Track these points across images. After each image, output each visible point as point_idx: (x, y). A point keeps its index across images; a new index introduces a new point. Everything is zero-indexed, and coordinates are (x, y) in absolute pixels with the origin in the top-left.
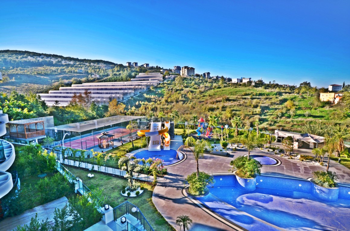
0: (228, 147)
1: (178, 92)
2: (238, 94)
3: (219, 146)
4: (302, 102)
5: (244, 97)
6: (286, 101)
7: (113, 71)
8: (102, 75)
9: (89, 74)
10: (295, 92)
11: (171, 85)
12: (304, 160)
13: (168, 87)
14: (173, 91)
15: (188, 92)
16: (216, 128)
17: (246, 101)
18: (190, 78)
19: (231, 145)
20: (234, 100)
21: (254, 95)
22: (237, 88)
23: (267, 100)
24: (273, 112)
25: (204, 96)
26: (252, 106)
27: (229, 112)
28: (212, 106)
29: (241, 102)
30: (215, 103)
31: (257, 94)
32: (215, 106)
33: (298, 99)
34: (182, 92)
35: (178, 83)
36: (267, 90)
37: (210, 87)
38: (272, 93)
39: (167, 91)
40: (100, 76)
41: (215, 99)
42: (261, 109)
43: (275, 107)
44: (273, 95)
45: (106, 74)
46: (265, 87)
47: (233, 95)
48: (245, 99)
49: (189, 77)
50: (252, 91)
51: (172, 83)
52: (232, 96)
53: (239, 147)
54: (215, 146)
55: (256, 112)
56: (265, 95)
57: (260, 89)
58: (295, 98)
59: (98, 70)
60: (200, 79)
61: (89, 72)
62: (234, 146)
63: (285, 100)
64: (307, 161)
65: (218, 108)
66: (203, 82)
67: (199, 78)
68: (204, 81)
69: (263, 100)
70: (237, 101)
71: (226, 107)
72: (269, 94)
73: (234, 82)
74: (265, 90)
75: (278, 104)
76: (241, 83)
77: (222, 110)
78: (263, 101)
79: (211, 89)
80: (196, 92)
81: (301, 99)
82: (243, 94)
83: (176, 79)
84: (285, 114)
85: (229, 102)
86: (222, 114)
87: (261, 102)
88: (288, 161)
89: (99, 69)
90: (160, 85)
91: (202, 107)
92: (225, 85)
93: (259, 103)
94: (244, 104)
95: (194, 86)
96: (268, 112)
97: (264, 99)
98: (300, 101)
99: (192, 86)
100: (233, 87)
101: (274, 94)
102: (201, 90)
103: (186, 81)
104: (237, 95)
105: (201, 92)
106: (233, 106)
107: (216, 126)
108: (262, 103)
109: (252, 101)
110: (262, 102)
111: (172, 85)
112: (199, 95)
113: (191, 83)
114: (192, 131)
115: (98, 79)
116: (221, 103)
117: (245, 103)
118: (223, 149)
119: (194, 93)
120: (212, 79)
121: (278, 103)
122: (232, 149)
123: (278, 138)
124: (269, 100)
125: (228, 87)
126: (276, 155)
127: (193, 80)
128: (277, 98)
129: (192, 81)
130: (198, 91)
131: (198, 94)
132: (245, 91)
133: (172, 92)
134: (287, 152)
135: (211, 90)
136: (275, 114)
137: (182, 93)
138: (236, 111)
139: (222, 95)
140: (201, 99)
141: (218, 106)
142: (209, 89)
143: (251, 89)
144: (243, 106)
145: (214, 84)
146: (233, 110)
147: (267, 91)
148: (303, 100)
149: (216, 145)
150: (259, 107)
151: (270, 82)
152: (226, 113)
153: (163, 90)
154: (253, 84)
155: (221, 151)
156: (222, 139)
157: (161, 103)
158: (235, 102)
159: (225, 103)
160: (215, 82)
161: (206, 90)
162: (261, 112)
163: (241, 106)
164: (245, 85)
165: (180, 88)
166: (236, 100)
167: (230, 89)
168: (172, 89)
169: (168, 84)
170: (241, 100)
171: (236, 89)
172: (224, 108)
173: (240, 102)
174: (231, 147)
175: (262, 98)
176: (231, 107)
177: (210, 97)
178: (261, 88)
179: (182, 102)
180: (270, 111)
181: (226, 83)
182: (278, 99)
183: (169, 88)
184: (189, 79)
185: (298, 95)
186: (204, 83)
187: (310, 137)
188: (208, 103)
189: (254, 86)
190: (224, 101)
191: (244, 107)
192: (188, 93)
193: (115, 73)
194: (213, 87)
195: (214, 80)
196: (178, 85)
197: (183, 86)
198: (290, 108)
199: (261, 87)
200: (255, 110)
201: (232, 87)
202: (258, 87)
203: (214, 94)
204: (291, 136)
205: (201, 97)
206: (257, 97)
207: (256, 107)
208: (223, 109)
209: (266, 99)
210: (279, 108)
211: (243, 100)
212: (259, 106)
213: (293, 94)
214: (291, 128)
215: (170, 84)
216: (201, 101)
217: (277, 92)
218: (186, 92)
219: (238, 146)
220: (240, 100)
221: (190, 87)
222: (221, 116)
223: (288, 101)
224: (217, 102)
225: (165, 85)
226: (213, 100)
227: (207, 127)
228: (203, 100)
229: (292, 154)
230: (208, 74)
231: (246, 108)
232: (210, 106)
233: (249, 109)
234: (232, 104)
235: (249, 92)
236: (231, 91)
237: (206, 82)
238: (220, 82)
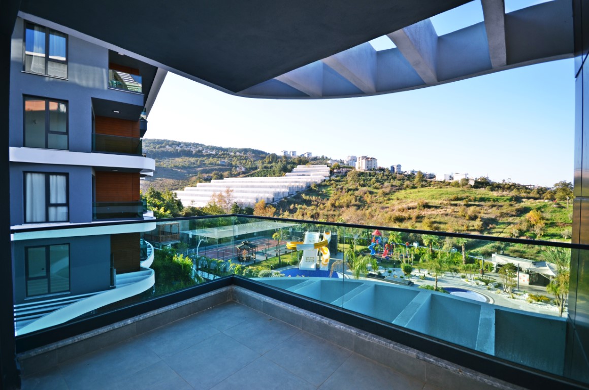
0: (412, 273)
1: (350, 193)
2: (444, 198)
3: (399, 272)
4: (558, 214)
5: (453, 202)
6: (529, 212)
7: (263, 163)
8: (249, 168)
9: (233, 166)
10: (545, 198)
11: (341, 183)
12: (534, 302)
13: (337, 185)
14: (344, 190)
15: (365, 193)
16: (400, 246)
17: (456, 209)
18: (370, 173)
19: (418, 271)
20: (436, 207)
21: (470, 201)
22: (442, 189)
23: (494, 209)
24: (505, 229)
25: (389, 199)
26: (467, 217)
27: (427, 225)
28: (401, 214)
29: (448, 210)
30: (405, 211)
31: (476, 198)
32: (405, 215)
33: (549, 209)
34: (357, 193)
35: (351, 179)
36: (494, 192)
37: (400, 187)
38: (503, 198)
39: (335, 191)
40: (246, 169)
41: (406, 205)
42: (482, 223)
43: (507, 220)
44: (505, 201)
45: (253, 166)
46: (491, 188)
47: (436, 199)
48: (456, 205)
49: (368, 172)
50: (467, 194)
51: (343, 180)
52: (433, 201)
53: (431, 275)
54: (394, 271)
55: (473, 226)
56: (490, 201)
57: (483, 192)
58: (545, 206)
59: (244, 161)
60: (385, 174)
61: (234, 163)
62: (424, 272)
63: (526, 210)
64: (539, 303)
65: (410, 218)
67: (383, 174)
68: (390, 177)
69: (487, 208)
70: (442, 209)
71: (423, 217)
72: (497, 199)
73: (439, 180)
74: (492, 192)
75: (512, 216)
76: (451, 181)
77: (416, 222)
78: (486, 210)
79: (401, 189)
80: (377, 193)
81: (556, 209)
82: (452, 198)
83: (349, 173)
84: (525, 232)
85: (428, 210)
86: (416, 227)
87: (482, 211)
88: (506, 300)
89: (246, 160)
90: (325, 183)
91: (385, 215)
92: (424, 183)
93: (480, 213)
95: (375, 185)
96: (494, 228)
97: (489, 207)
98: (555, 211)
99: (371, 185)
100: (436, 187)
101: (507, 199)
102: (386, 191)
103: (364, 176)
104: (443, 199)
105: (385, 194)
106: (434, 215)
107: (400, 242)
108: (484, 213)
109: (468, 209)
110: (485, 212)
111: (343, 183)
112: (381, 198)
113: (370, 180)
114: (363, 247)
115: (244, 173)
116: (415, 210)
117: (455, 212)
118: (405, 275)
119: (373, 195)
120: (405, 175)
121: (514, 213)
122: (419, 277)
123: (498, 267)
124: (498, 209)
125: (428, 187)
126: (489, 291)
127: (374, 176)
128: (511, 205)
129: (372, 177)
130: (380, 191)
131: (380, 197)
132: (455, 193)
133: (341, 192)
134: (507, 288)
135: (400, 191)
136: (508, 231)
137: (356, 195)
138: (440, 223)
139: (417, 198)
140: (384, 204)
141: (410, 215)
142: (398, 189)
143: (466, 190)
144: (452, 216)
145: (407, 183)
146: (435, 222)
147: (495, 194)
148: (560, 211)
149: (395, 269)
150: (479, 219)
151: (504, 181)
152: (423, 226)
153: (329, 189)
154: (472, 183)
155: (401, 277)
156: (405, 262)
157: (324, 208)
158: (438, 210)
159: (421, 211)
160: (407, 180)
161: (393, 190)
162: (482, 228)
163: (448, 217)
164: (457, 184)
165: (354, 187)
166: (440, 207)
167: (432, 189)
168: (342, 189)
169: (337, 181)
170: (449, 207)
171: (441, 191)
172: (419, 218)
173: (446, 211)
174: (418, 274)
175: (486, 205)
176: (431, 217)
177: (398, 201)
178: (483, 189)
179: (355, 208)
180: (499, 226)
181: (426, 181)
182: (514, 208)
183: (338, 187)
184: (368, 174)
185: (551, 202)
186: (390, 180)
187: (547, 268)
188: (395, 210)
189: (471, 185)
190: (421, 207)
191: (453, 219)
192: (366, 195)
193: (265, 165)
194: (405, 186)
195: (406, 176)
196: (351, 183)
197: (358, 184)
198: (535, 223)
199: (485, 188)
200: (472, 223)
201: (435, 188)
202: (480, 188)
203: (405, 197)
205: (385, 201)
206: (477, 203)
207: (474, 218)
208: (418, 220)
209: (493, 206)
210: (515, 221)
211: (452, 208)
212: (479, 217)
213: (542, 201)
215: (339, 181)
216: (385, 206)
217: (513, 197)
218: (362, 194)
219: (429, 274)
220: (446, 207)
221: (369, 186)
223: (530, 212)
224: (409, 209)
225: (332, 182)
226: (403, 206)
227: (387, 242)
228: (387, 205)
229: (516, 292)
230: (399, 166)
231: (456, 220)
232: (397, 214)
233: (461, 221)
234: (433, 212)
235: (463, 195)
236: (432, 192)
237: (394, 178)
238: (416, 180)
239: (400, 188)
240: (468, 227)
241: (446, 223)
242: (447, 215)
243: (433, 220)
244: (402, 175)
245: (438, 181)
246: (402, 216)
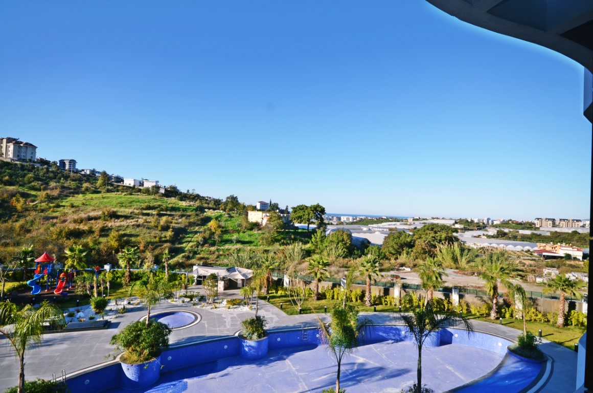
0: (108, 308)
2: (135, 206)
3: (87, 311)
4: (229, 222)
5: (145, 212)
6: (210, 221)
10: (221, 209)
12: (231, 307)
15: (14, 196)
16: (84, 272)
17: (149, 219)
18: (22, 166)
19: (115, 304)
20: (126, 217)
21: (162, 210)
22: (132, 196)
23: (184, 218)
24: (192, 238)
25: (58, 206)
26: (160, 228)
27: (115, 239)
28: (77, 227)
29: (140, 220)
30: (84, 222)
31: (167, 207)
32: (84, 227)
33: (224, 218)
36: (183, 202)
37: (75, 189)
38: (191, 207)
41: (85, 214)
42: (173, 233)
43: (194, 229)
44: (192, 211)
46: (180, 198)
47: (126, 207)
48: (148, 215)
49: (18, 163)
50: (159, 203)
52: (122, 209)
53: (132, 304)
54: (78, 311)
55: (165, 237)
56: (180, 210)
57: (173, 201)
58: (221, 216)
60: (50, 170)
62: (122, 303)
63: (208, 219)
64: (235, 306)
65: (91, 232)
66: (57, 177)
67: (47, 169)
68: (59, 175)
69: (178, 218)
70: (133, 219)
71: (110, 229)
72: (186, 209)
73: (128, 185)
74: (181, 202)
75: (198, 225)
76: (141, 188)
77: (100, 236)
78: (177, 220)
79: (78, 193)
80: (36, 196)
81: (228, 218)
82: (144, 207)
84: (208, 239)
85: (116, 220)
86: (100, 243)
87: (174, 221)
88: (210, 312)
91: (51, 229)
92: (110, 187)
93: (171, 223)
94: (145, 224)
95: (33, 184)
96: (184, 237)
97: (179, 216)
98: (227, 220)
99: (25, 184)
100: (126, 193)
101: (194, 209)
102: (52, 194)
103: (10, 169)
104: (133, 207)
105: (50, 199)
106: (123, 226)
107: (83, 267)
108: (176, 223)
109: (160, 218)
110: (176, 221)
112: (43, 204)
113: (24, 176)
116: (98, 221)
117: (147, 222)
118: (97, 313)
119: (29, 199)
120: (82, 174)
121: (199, 223)
122: (117, 311)
123: (198, 279)
124: (186, 219)
125: (116, 193)
126: (195, 307)
127: (30, 171)
128: (197, 215)
129: (26, 172)
130: (42, 194)
131: (42, 202)
132: (147, 201)
134: (209, 299)
135: (76, 195)
136: (195, 240)
138: (131, 235)
139: (102, 206)
140: (50, 212)
141: (91, 228)
142: (73, 193)
143: (157, 198)
144: (144, 227)
145: (85, 185)
146: (125, 235)
147: (183, 204)
148: (230, 220)
149: (79, 308)
150: (171, 230)
151: (188, 191)
152: (109, 240)
154: (162, 191)
155: (91, 318)
156: (95, 295)
158: (128, 221)
159: (107, 223)
160: (86, 181)
161: (65, 193)
162: (173, 238)
163: (140, 228)
164: (147, 191)
166: (130, 216)
167: (120, 196)
170: (140, 216)
171: (131, 198)
172: (105, 232)
173: (137, 221)
174: (114, 308)
175: (176, 215)
176: (120, 230)
177: (73, 209)
178: (174, 198)
180: (188, 236)
181: (112, 185)
182: (199, 218)
184: (19, 166)
185: (224, 213)
186: (60, 179)
187: (237, 272)
188: (69, 221)
189: (162, 194)
190: (106, 217)
191: (145, 230)
192: (14, 198)
194: (83, 189)
195: (85, 175)
198: (214, 231)
199: (175, 197)
200: (164, 234)
201: (124, 194)
202: (170, 197)
203: (83, 204)
204: (214, 274)
205: (50, 208)
206: (168, 213)
207: (165, 228)
208: (103, 233)
209: (182, 216)
210: (201, 230)
211: (144, 218)
212: (171, 227)
213: (218, 211)
214: (217, 261)
216: (50, 216)
217: (198, 207)
218: (5, 196)
219: (129, 303)
220: (137, 216)
221: (20, 185)
222: (97, 247)
223: (212, 221)
224: (90, 219)
226: (80, 215)
227: (61, 271)
228: (54, 214)
229: (216, 301)
230: (73, 162)
231: (148, 231)
232: (72, 226)
233: (153, 233)
234: (122, 223)
235: (155, 204)
236: (120, 199)
237: (66, 177)
238: (99, 182)
239: (77, 191)
240: (161, 238)
241: (137, 236)
242: (138, 226)
243: (123, 232)
244: (79, 175)
245: (127, 187)
246: (78, 229)
